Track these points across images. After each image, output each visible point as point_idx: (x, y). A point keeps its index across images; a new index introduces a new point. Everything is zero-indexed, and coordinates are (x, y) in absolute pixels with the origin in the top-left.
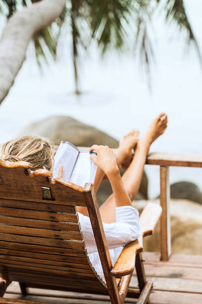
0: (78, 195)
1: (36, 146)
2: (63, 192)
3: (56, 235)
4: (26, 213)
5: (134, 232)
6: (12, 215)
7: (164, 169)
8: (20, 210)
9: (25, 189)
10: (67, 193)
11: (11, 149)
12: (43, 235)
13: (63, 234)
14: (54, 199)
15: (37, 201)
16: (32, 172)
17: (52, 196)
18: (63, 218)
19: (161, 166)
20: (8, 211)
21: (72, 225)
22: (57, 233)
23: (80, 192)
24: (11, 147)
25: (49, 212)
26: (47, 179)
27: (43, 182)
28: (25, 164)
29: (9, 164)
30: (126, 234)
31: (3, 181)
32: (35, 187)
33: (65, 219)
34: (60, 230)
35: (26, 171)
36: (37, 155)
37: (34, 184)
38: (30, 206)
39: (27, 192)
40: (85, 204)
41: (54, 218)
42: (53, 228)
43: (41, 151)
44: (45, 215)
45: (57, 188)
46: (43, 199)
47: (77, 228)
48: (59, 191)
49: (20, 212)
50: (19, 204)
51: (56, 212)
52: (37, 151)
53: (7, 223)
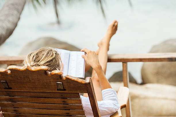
0: (82, 86)
1: (51, 55)
2: (71, 84)
3: (67, 113)
4: (46, 100)
5: (116, 106)
6: (36, 102)
7: (125, 64)
8: (42, 99)
9: (45, 84)
10: (74, 85)
11: (34, 58)
12: (58, 114)
13: (71, 112)
14: (65, 90)
15: (54, 91)
16: (49, 73)
17: (63, 88)
18: (71, 102)
19: (123, 63)
20: (34, 100)
21: (78, 106)
22: (68, 111)
23: (83, 84)
24: (34, 56)
25: (62, 98)
26: (60, 77)
27: (58, 79)
28: (45, 68)
29: (33, 69)
30: (111, 108)
31: (30, 81)
32: (52, 82)
33: (73, 102)
34: (70, 110)
35: (45, 72)
36: (52, 61)
37: (52, 80)
38: (49, 95)
39: (46, 86)
40: (86, 91)
41: (65, 102)
42: (65, 109)
43: (54, 58)
44: (59, 100)
45: (67, 82)
46: (58, 90)
47: (81, 107)
48: (69, 84)
49: (42, 100)
50: (41, 95)
51: (66, 98)
52: (52, 58)
53: (33, 107)
